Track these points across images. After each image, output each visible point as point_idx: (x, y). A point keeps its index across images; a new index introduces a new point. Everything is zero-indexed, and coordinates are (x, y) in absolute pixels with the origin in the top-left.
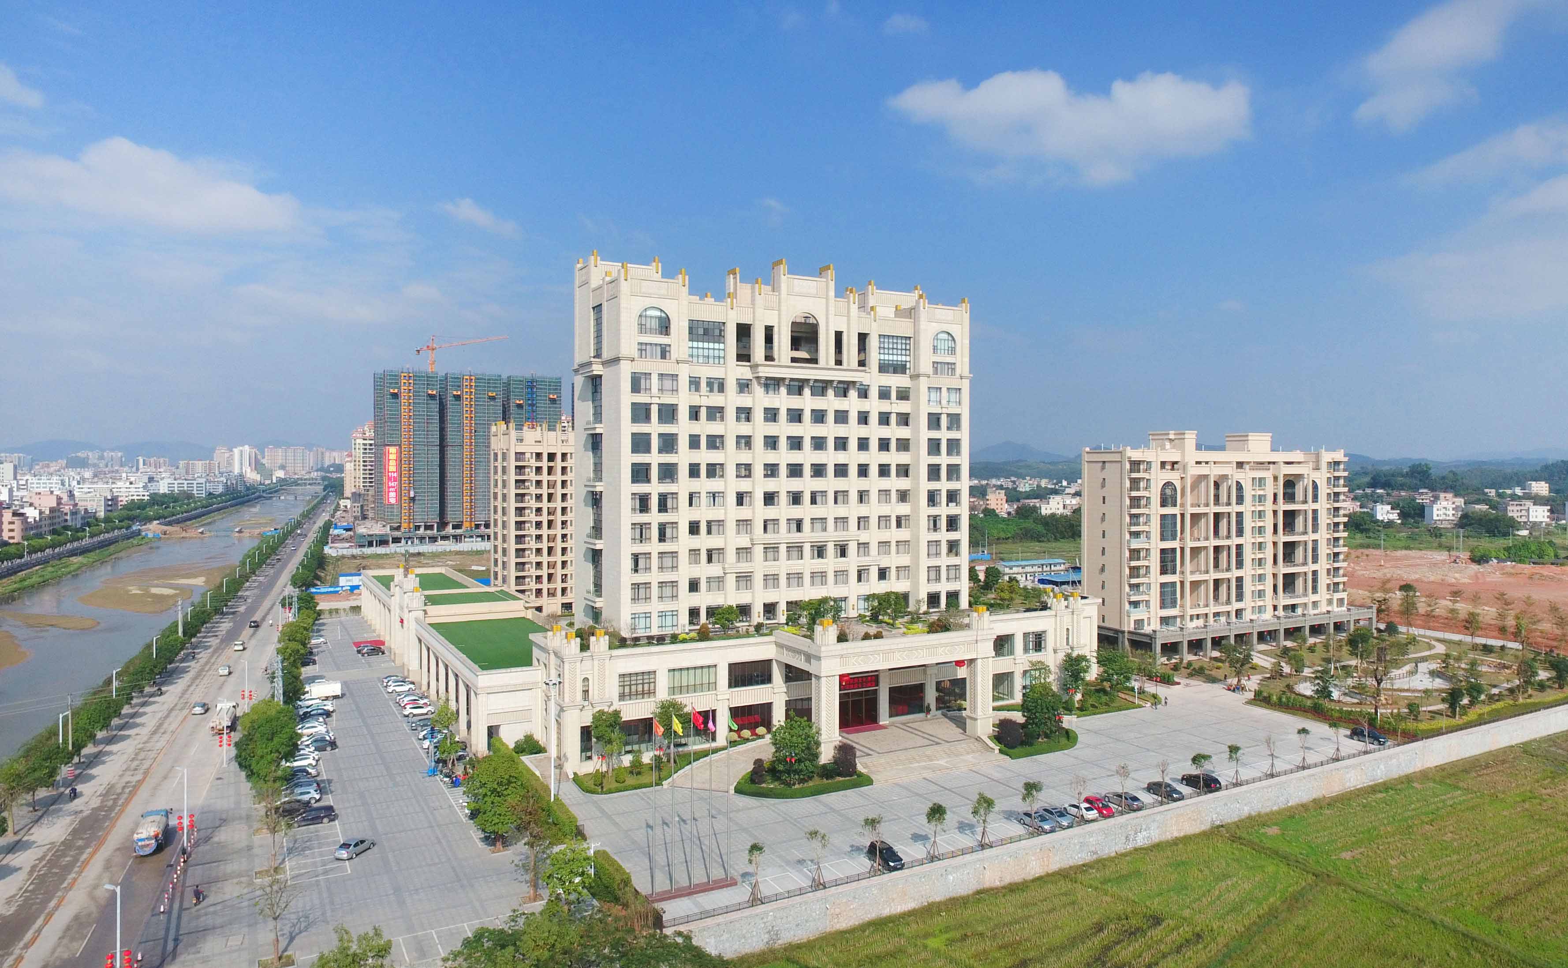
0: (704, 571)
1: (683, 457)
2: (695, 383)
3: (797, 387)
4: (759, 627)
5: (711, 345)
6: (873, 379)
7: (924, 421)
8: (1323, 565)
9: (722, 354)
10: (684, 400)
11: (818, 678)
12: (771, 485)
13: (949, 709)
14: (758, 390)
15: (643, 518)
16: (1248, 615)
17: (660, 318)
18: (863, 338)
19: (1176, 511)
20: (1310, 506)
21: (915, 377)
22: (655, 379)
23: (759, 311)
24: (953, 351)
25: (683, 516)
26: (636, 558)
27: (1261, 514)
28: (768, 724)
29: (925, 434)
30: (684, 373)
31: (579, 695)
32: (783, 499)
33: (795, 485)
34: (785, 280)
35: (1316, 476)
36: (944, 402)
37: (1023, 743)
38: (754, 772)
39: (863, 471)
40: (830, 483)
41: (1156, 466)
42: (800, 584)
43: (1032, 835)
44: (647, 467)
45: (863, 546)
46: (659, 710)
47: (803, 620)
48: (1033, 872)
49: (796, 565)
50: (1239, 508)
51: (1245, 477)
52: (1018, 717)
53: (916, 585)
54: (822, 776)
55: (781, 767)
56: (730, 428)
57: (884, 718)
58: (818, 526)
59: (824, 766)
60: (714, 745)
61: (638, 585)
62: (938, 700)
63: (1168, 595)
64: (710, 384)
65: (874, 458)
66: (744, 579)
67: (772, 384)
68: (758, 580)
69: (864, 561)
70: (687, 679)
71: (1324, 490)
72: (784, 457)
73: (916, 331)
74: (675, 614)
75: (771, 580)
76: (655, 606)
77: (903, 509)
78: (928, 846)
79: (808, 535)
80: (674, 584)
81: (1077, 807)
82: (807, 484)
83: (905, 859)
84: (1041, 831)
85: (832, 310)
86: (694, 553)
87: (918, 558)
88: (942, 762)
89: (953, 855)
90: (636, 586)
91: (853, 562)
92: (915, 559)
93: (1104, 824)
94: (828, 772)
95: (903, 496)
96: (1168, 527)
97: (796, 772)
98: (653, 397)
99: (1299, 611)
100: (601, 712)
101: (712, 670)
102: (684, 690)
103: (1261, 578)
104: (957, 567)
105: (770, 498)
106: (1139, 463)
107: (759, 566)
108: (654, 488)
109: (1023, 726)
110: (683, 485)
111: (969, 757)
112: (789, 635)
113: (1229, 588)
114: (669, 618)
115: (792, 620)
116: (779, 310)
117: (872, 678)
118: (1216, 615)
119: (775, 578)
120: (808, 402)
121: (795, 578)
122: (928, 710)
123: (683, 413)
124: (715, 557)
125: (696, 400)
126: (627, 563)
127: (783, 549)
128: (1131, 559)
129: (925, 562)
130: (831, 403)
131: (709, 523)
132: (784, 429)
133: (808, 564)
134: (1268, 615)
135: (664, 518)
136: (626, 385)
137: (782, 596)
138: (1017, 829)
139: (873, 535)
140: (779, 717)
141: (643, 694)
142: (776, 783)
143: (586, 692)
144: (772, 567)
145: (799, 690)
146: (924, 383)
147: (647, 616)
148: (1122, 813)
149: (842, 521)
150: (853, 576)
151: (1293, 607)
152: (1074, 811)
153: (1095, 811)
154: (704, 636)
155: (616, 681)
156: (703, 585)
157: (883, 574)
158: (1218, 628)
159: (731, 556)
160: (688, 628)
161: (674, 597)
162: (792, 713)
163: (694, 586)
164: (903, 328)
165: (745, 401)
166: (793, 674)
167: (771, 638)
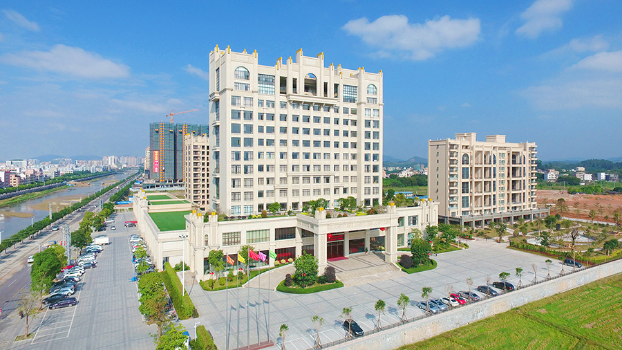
0: (265, 187)
1: (256, 136)
2: (261, 103)
3: (308, 105)
4: (289, 213)
5: (269, 86)
6: (341, 104)
7: (363, 123)
8: (527, 191)
9: (273, 90)
10: (256, 110)
11: (317, 235)
12: (296, 150)
13: (376, 250)
14: (290, 107)
15: (237, 163)
16: (498, 211)
17: (245, 72)
18: (336, 86)
19: (468, 166)
20: (522, 166)
21: (359, 104)
22: (242, 99)
23: (290, 71)
24: (376, 93)
25: (256, 162)
26: (234, 181)
27: (503, 168)
28: (293, 256)
29: (364, 129)
30: (256, 97)
31: (203, 243)
32: (301, 156)
33: (307, 150)
34: (302, 58)
35: (524, 153)
36: (372, 116)
37: (413, 266)
38: (286, 280)
39: (337, 145)
40: (322, 150)
41: (460, 147)
42: (309, 194)
43: (427, 316)
44: (239, 140)
45: (337, 178)
46: (241, 251)
47: (310, 210)
48: (429, 335)
49: (306, 186)
50: (494, 166)
51: (497, 153)
52: (410, 254)
53: (360, 195)
54: (319, 282)
55: (300, 278)
56: (278, 124)
57: (347, 254)
58: (316, 168)
59: (320, 277)
60: (267, 267)
61: (235, 193)
62: (371, 246)
63: (465, 202)
64: (268, 104)
65: (341, 139)
66: (283, 191)
67: (297, 104)
68: (290, 192)
69: (337, 184)
70: (255, 236)
71: (527, 159)
72: (301, 137)
73: (360, 84)
74: (252, 206)
75: (296, 192)
76: (243, 203)
77: (354, 162)
78: (376, 323)
79: (312, 172)
80: (251, 193)
81: (448, 300)
82: (312, 150)
83: (365, 330)
84: (431, 313)
85: (323, 72)
86: (261, 179)
87: (361, 183)
88: (376, 275)
89: (389, 327)
90: (234, 194)
91: (332, 185)
92: (360, 184)
93: (462, 308)
94: (321, 280)
95: (354, 156)
96: (465, 173)
97: (307, 280)
98: (242, 107)
99: (518, 209)
100: (213, 251)
101: (268, 231)
102: (254, 241)
103: (503, 195)
104: (377, 188)
105: (295, 156)
106: (454, 145)
107: (290, 185)
108: (242, 149)
109: (412, 258)
110: (256, 148)
111: (388, 273)
112: (304, 216)
113: (490, 199)
114: (249, 209)
115: (305, 209)
116: (299, 72)
117: (341, 236)
118: (485, 210)
119: (298, 191)
120: (312, 113)
121: (306, 191)
122: (367, 251)
123: (255, 116)
124: (270, 182)
125: (262, 111)
126: (230, 183)
127: (301, 178)
128: (450, 186)
129: (364, 185)
130: (322, 114)
131: (268, 167)
132: (301, 125)
133: (312, 185)
134: (505, 210)
135: (247, 163)
136: (229, 101)
137: (301, 199)
138: (420, 312)
139: (341, 173)
140: (299, 253)
141: (235, 242)
142: (297, 286)
143: (207, 241)
144: (296, 187)
145: (308, 241)
146: (363, 106)
147: (239, 207)
148: (470, 303)
149: (327, 166)
150: (332, 191)
151: (515, 207)
152: (446, 302)
153: (457, 302)
154: (264, 216)
155: (221, 236)
156: (265, 194)
157: (345, 191)
158: (487, 216)
159: (277, 181)
160: (258, 213)
161: (252, 199)
162: (304, 252)
163: (261, 194)
164: (354, 82)
165: (284, 112)
166: (306, 234)
167: (295, 217)
